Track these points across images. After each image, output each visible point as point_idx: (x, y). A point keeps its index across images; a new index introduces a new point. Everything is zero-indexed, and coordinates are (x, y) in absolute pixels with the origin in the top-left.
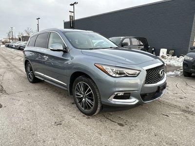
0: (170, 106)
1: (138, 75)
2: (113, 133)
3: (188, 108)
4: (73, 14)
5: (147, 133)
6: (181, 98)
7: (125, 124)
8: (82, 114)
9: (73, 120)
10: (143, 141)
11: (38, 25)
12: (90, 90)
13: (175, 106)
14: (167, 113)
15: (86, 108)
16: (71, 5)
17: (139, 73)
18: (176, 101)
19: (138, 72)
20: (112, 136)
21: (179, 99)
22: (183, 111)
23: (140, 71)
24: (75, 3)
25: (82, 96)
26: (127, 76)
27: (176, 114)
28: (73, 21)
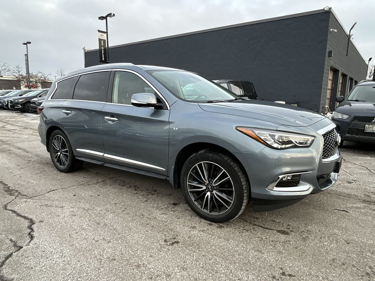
0: (339, 195)
1: (311, 144)
2: (280, 247)
3: (369, 196)
4: (104, 37)
5: (333, 241)
6: (350, 183)
7: (289, 231)
8: (203, 220)
9: (195, 232)
10: (335, 254)
11: (26, 55)
12: (224, 175)
13: (349, 196)
14: (343, 207)
15: (213, 209)
16: (101, 18)
17: (313, 140)
18: (345, 187)
19: (311, 139)
20: (280, 252)
21: (346, 184)
22: (364, 201)
23: (314, 137)
24: (109, 15)
25: (204, 188)
26: (295, 147)
27: (357, 208)
28: (105, 50)
